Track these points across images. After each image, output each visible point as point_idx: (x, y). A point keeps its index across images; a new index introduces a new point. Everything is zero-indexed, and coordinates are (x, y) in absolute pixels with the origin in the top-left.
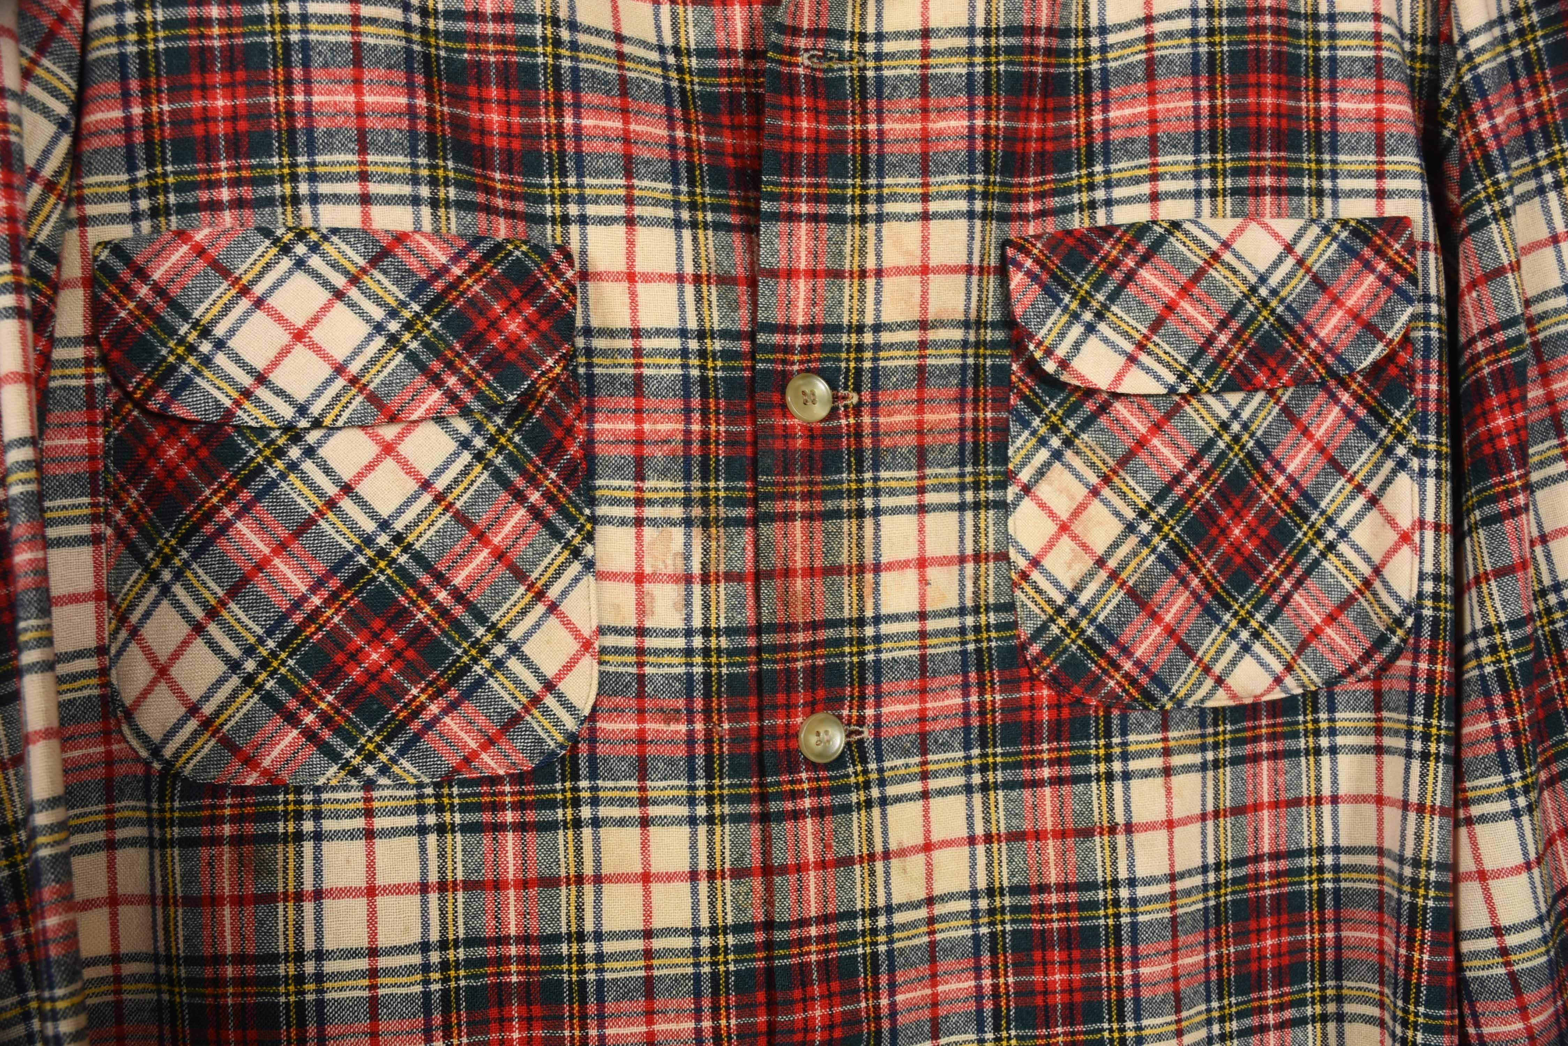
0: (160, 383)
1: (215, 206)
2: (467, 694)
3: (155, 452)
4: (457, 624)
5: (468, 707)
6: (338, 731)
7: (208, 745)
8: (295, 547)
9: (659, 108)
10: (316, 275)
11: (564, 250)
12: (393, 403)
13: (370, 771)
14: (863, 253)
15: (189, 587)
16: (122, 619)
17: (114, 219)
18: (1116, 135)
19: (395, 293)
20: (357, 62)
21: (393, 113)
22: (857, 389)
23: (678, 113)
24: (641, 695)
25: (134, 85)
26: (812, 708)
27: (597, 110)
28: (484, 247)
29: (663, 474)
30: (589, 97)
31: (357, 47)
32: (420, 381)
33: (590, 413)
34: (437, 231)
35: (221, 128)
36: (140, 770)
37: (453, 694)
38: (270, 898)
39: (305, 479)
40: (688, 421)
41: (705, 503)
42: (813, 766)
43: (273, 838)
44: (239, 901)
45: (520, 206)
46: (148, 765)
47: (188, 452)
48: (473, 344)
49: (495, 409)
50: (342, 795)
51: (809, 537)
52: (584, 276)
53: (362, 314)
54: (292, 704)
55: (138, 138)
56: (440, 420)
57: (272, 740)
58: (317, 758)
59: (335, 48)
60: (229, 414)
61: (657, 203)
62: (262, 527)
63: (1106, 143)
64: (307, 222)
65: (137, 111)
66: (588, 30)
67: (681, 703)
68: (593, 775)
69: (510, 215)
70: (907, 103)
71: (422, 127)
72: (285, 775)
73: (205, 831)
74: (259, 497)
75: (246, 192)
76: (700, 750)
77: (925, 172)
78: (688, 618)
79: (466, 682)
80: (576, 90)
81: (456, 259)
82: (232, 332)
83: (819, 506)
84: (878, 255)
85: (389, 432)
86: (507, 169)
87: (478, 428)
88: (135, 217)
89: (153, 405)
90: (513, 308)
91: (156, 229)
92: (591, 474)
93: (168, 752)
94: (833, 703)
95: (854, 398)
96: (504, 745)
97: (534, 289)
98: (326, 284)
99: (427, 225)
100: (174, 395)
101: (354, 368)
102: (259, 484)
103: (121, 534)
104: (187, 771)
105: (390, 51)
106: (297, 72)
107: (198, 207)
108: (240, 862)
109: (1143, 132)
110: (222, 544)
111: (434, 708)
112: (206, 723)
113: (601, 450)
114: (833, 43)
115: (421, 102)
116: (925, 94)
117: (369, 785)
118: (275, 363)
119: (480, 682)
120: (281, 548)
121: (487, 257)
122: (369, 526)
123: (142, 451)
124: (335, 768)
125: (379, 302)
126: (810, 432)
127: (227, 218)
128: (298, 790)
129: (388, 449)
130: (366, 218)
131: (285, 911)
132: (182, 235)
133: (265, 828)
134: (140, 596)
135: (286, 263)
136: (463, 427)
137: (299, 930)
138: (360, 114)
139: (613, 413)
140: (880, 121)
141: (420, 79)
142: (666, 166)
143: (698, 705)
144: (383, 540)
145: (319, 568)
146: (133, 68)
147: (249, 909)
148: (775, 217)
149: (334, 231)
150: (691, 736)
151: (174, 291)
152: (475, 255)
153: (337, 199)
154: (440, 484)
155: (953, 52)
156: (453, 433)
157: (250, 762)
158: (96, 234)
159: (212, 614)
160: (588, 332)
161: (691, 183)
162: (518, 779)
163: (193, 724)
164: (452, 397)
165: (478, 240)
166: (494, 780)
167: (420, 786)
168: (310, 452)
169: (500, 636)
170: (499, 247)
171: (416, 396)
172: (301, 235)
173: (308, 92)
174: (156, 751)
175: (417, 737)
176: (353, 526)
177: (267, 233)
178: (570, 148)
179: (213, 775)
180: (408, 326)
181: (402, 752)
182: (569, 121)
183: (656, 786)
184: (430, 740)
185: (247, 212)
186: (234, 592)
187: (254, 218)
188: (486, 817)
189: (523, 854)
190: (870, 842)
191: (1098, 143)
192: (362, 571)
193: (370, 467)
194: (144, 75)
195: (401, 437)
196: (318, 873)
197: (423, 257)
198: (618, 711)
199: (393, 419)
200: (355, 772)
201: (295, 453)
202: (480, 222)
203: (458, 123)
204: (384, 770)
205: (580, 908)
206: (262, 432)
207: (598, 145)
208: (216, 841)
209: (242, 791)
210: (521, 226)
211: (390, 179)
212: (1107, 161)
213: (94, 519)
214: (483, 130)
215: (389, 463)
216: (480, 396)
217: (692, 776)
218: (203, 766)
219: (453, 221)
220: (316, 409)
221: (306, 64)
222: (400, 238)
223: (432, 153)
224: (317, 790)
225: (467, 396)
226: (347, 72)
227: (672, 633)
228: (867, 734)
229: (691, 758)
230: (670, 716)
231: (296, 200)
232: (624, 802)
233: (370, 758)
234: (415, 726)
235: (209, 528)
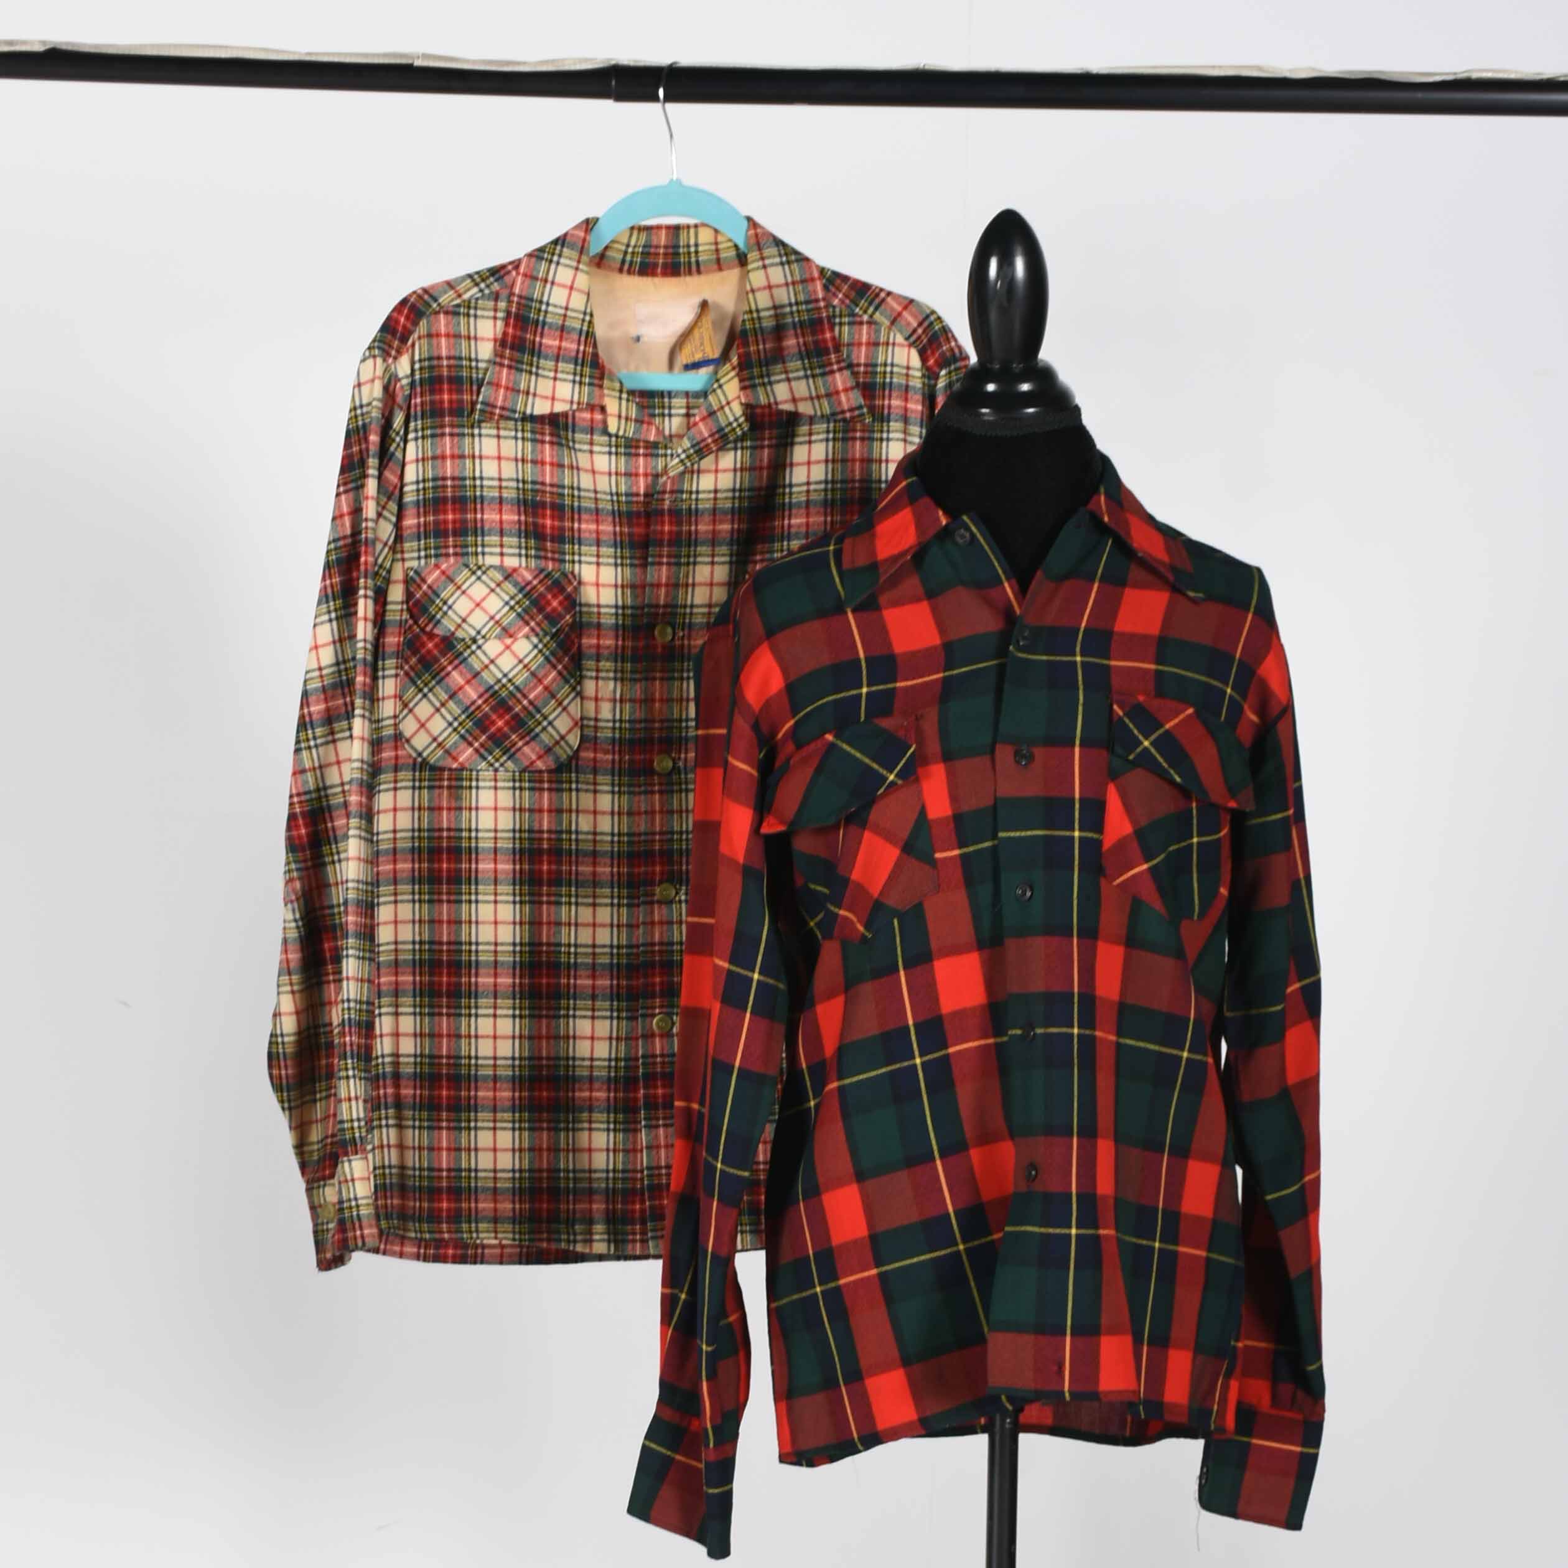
0: (430, 621)
1: (447, 555)
2: (533, 739)
3: (423, 645)
4: (530, 713)
5: (533, 744)
6: (486, 750)
7: (440, 752)
8: (473, 681)
9: (610, 519)
10: (484, 583)
11: (572, 573)
12: (512, 631)
13: (497, 765)
14: (687, 577)
15: (434, 695)
16: (405, 705)
17: (412, 559)
18: (793, 530)
19: (513, 590)
20: (501, 503)
21: (513, 522)
22: (683, 630)
23: (617, 520)
24: (595, 744)
25: (422, 510)
26: (660, 752)
27: (587, 522)
28: (545, 573)
29: (607, 660)
30: (584, 516)
31: (501, 498)
32: (521, 623)
33: (580, 637)
34: (527, 567)
35: (450, 526)
36: (411, 761)
37: (527, 739)
38: (460, 809)
39: (477, 657)
40: (617, 640)
41: (622, 672)
42: (659, 775)
43: (461, 787)
44: (449, 809)
45: (557, 556)
46: (415, 760)
47: (436, 646)
48: (541, 610)
49: (546, 634)
50: (486, 773)
51: (662, 687)
52: (580, 583)
53: (501, 598)
54: (470, 739)
55: (422, 529)
56: (527, 637)
57: (464, 751)
58: (479, 759)
59: (493, 498)
60: (453, 634)
61: (608, 557)
62: (461, 673)
63: (789, 533)
64: (480, 563)
65: (422, 520)
66: (585, 490)
67: (610, 747)
68: (577, 772)
69: (553, 559)
70: (707, 518)
71: (523, 528)
72: (467, 765)
73: (437, 783)
74: (461, 663)
75: (458, 550)
76: (617, 766)
77: (713, 545)
78: (614, 715)
79: (533, 734)
80: (579, 513)
81: (535, 578)
82: (454, 603)
83: (666, 675)
84: (694, 578)
85: (508, 641)
86: (552, 541)
87: (541, 641)
88: (419, 558)
89: (428, 629)
90: (555, 596)
91: (426, 563)
92: (580, 659)
93: (425, 754)
94: (668, 752)
95: (681, 634)
96: (545, 758)
97: (562, 590)
98: (488, 586)
99: (524, 564)
100: (435, 626)
101: (497, 617)
102: (461, 658)
103: (407, 674)
104: (432, 761)
105: (512, 499)
106: (479, 506)
107: (441, 555)
108: (450, 796)
109: (803, 530)
110: (446, 680)
111: (520, 744)
112: (440, 745)
113: (584, 650)
114: (679, 495)
115: (523, 518)
116: (714, 515)
117: (496, 770)
118: (468, 615)
119: (537, 735)
120: (468, 682)
121: (546, 577)
122: (500, 676)
123: (418, 644)
124: (484, 763)
125: (507, 593)
126: (664, 647)
127: (452, 560)
128: (471, 770)
129: (508, 647)
130: (502, 561)
131: (465, 814)
132: (437, 566)
133: (459, 783)
134: (413, 698)
135: (474, 578)
136: (535, 640)
137: (470, 821)
138: (501, 522)
139: (589, 637)
140: (696, 525)
141: (522, 509)
142: (612, 542)
143: (617, 749)
144: (504, 681)
145: (481, 690)
146: (421, 504)
147: (453, 812)
148: (653, 564)
149: (491, 566)
150: (613, 761)
151: (435, 587)
152: (542, 576)
153: (491, 554)
154: (526, 661)
155: (726, 498)
156: (532, 642)
157: (455, 759)
158: (408, 564)
159: (443, 705)
160: (581, 605)
161: (622, 548)
162: (550, 771)
163: (435, 745)
164: (533, 630)
165: (542, 571)
166: (541, 772)
167: (514, 772)
168: (479, 647)
169: (545, 718)
170: (549, 574)
171: (520, 629)
172: (479, 568)
173: (482, 514)
174: (420, 754)
175: (514, 753)
176: (494, 676)
177: (467, 566)
178: (576, 535)
179: (441, 764)
180: (518, 603)
181: (509, 758)
182: (576, 525)
183: (600, 779)
184: (518, 755)
185: (459, 558)
186: (451, 697)
187: (461, 560)
188: (537, 785)
189: (550, 800)
190: (681, 805)
191: (786, 533)
192: (496, 692)
193: (500, 654)
194: (425, 506)
195: (513, 643)
196: (477, 801)
197: (523, 577)
198: (587, 749)
199: (511, 636)
200: (492, 765)
201: (474, 647)
202: (542, 563)
203: (535, 524)
204: (502, 765)
205: (570, 822)
206: (463, 640)
207: (587, 535)
208: (441, 787)
209: (450, 770)
210: (557, 565)
211: (511, 547)
212: (789, 541)
213: (397, 668)
214: (544, 526)
215: (508, 652)
216: (542, 629)
217: (613, 775)
218: (438, 760)
219: (533, 563)
220: (483, 632)
221: (482, 503)
222: (515, 570)
223: (526, 537)
224: (478, 771)
225: (538, 629)
226: (497, 506)
227: (608, 721)
228: (681, 764)
229: (613, 768)
230: (606, 752)
231: (477, 554)
232: (588, 783)
233: (497, 760)
234: (513, 750)
235: (443, 674)
